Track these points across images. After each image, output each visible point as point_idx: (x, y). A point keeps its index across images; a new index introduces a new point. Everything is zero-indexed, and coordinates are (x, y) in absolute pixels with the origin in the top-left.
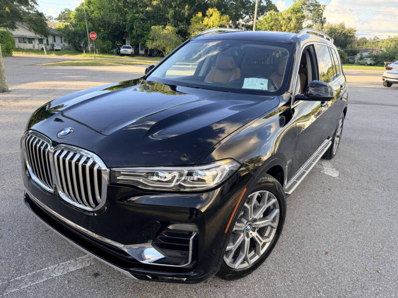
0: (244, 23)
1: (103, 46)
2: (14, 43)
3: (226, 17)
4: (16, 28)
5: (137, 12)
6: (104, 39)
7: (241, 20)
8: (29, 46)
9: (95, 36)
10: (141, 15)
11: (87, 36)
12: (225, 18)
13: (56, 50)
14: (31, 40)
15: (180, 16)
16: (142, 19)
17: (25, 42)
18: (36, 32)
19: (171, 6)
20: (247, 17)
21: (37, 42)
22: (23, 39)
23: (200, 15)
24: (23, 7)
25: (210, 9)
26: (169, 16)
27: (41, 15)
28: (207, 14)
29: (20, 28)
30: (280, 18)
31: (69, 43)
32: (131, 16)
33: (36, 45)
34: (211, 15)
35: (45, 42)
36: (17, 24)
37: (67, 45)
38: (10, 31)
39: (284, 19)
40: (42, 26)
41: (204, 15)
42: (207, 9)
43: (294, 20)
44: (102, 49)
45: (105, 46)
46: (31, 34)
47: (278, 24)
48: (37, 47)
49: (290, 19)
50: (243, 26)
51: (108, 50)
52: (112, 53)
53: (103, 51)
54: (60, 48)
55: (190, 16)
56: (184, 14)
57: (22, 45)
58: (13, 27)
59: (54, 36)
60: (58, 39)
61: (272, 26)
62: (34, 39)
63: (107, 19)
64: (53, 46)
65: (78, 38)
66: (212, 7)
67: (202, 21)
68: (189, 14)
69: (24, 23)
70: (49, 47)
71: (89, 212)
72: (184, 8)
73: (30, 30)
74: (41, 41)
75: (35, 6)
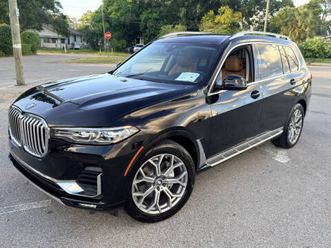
0: (257, 19)
1: (118, 45)
2: (39, 43)
3: (239, 14)
4: (42, 29)
5: (151, 13)
6: (119, 38)
7: (254, 17)
8: (52, 45)
9: (110, 35)
10: (154, 14)
11: (103, 36)
12: (237, 15)
13: (76, 49)
14: (54, 40)
15: (191, 14)
16: (155, 19)
17: (49, 42)
18: (59, 33)
19: (183, 6)
20: (261, 13)
21: (59, 41)
22: (47, 39)
23: (212, 12)
24: (49, 11)
25: (222, 7)
26: (181, 15)
27: (64, 17)
28: (219, 12)
29: (46, 30)
30: (296, 13)
31: (88, 42)
32: (145, 16)
33: (59, 44)
34: (224, 13)
35: (66, 41)
36: (44, 26)
37: (85, 44)
38: (37, 32)
39: (300, 14)
40: (64, 27)
41: (216, 13)
42: (220, 7)
43: (311, 16)
44: (117, 48)
45: (120, 45)
46: (54, 35)
47: (293, 20)
48: (59, 46)
49: (306, 15)
50: (256, 22)
51: (123, 48)
52: (126, 52)
53: (118, 50)
54: (79, 47)
55: (202, 15)
56: (195, 13)
57: (46, 45)
58: (40, 29)
59: (75, 36)
60: (78, 39)
61: (286, 22)
62: (57, 39)
63: (122, 19)
64: (73, 44)
65: (96, 38)
66: (225, 5)
67: (214, 18)
68: (201, 13)
69: (49, 25)
70: (69, 46)
71: (39, 158)
72: (196, 7)
73: (54, 31)
74: (63, 41)
75: (60, 9)
